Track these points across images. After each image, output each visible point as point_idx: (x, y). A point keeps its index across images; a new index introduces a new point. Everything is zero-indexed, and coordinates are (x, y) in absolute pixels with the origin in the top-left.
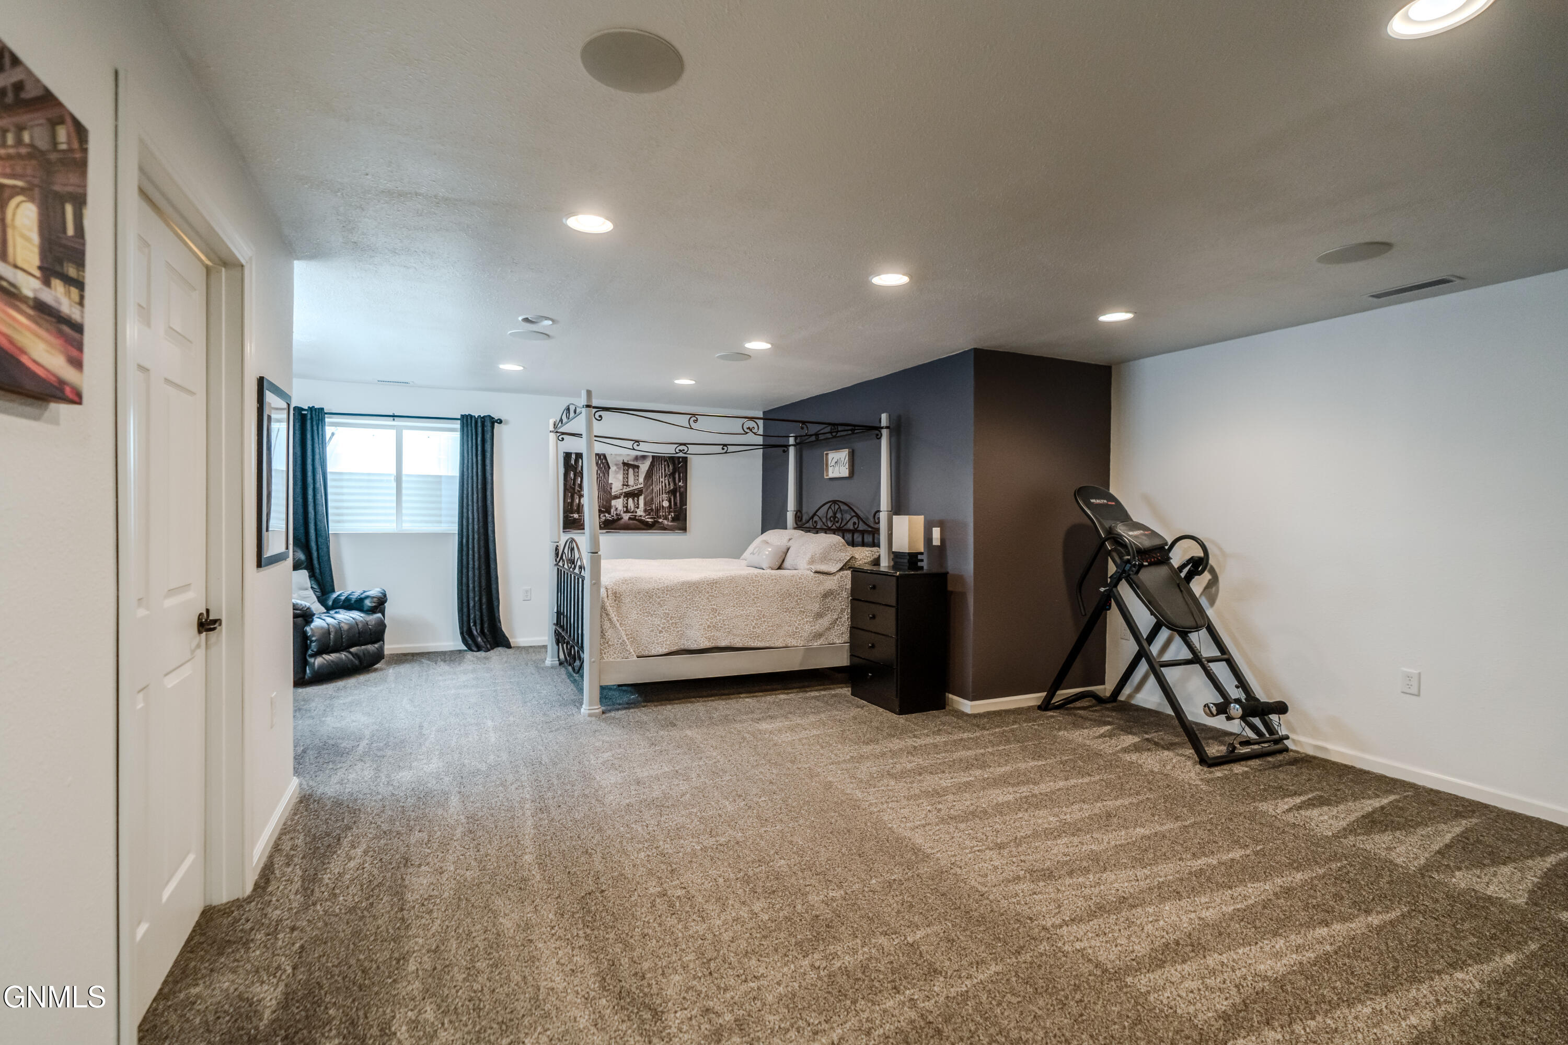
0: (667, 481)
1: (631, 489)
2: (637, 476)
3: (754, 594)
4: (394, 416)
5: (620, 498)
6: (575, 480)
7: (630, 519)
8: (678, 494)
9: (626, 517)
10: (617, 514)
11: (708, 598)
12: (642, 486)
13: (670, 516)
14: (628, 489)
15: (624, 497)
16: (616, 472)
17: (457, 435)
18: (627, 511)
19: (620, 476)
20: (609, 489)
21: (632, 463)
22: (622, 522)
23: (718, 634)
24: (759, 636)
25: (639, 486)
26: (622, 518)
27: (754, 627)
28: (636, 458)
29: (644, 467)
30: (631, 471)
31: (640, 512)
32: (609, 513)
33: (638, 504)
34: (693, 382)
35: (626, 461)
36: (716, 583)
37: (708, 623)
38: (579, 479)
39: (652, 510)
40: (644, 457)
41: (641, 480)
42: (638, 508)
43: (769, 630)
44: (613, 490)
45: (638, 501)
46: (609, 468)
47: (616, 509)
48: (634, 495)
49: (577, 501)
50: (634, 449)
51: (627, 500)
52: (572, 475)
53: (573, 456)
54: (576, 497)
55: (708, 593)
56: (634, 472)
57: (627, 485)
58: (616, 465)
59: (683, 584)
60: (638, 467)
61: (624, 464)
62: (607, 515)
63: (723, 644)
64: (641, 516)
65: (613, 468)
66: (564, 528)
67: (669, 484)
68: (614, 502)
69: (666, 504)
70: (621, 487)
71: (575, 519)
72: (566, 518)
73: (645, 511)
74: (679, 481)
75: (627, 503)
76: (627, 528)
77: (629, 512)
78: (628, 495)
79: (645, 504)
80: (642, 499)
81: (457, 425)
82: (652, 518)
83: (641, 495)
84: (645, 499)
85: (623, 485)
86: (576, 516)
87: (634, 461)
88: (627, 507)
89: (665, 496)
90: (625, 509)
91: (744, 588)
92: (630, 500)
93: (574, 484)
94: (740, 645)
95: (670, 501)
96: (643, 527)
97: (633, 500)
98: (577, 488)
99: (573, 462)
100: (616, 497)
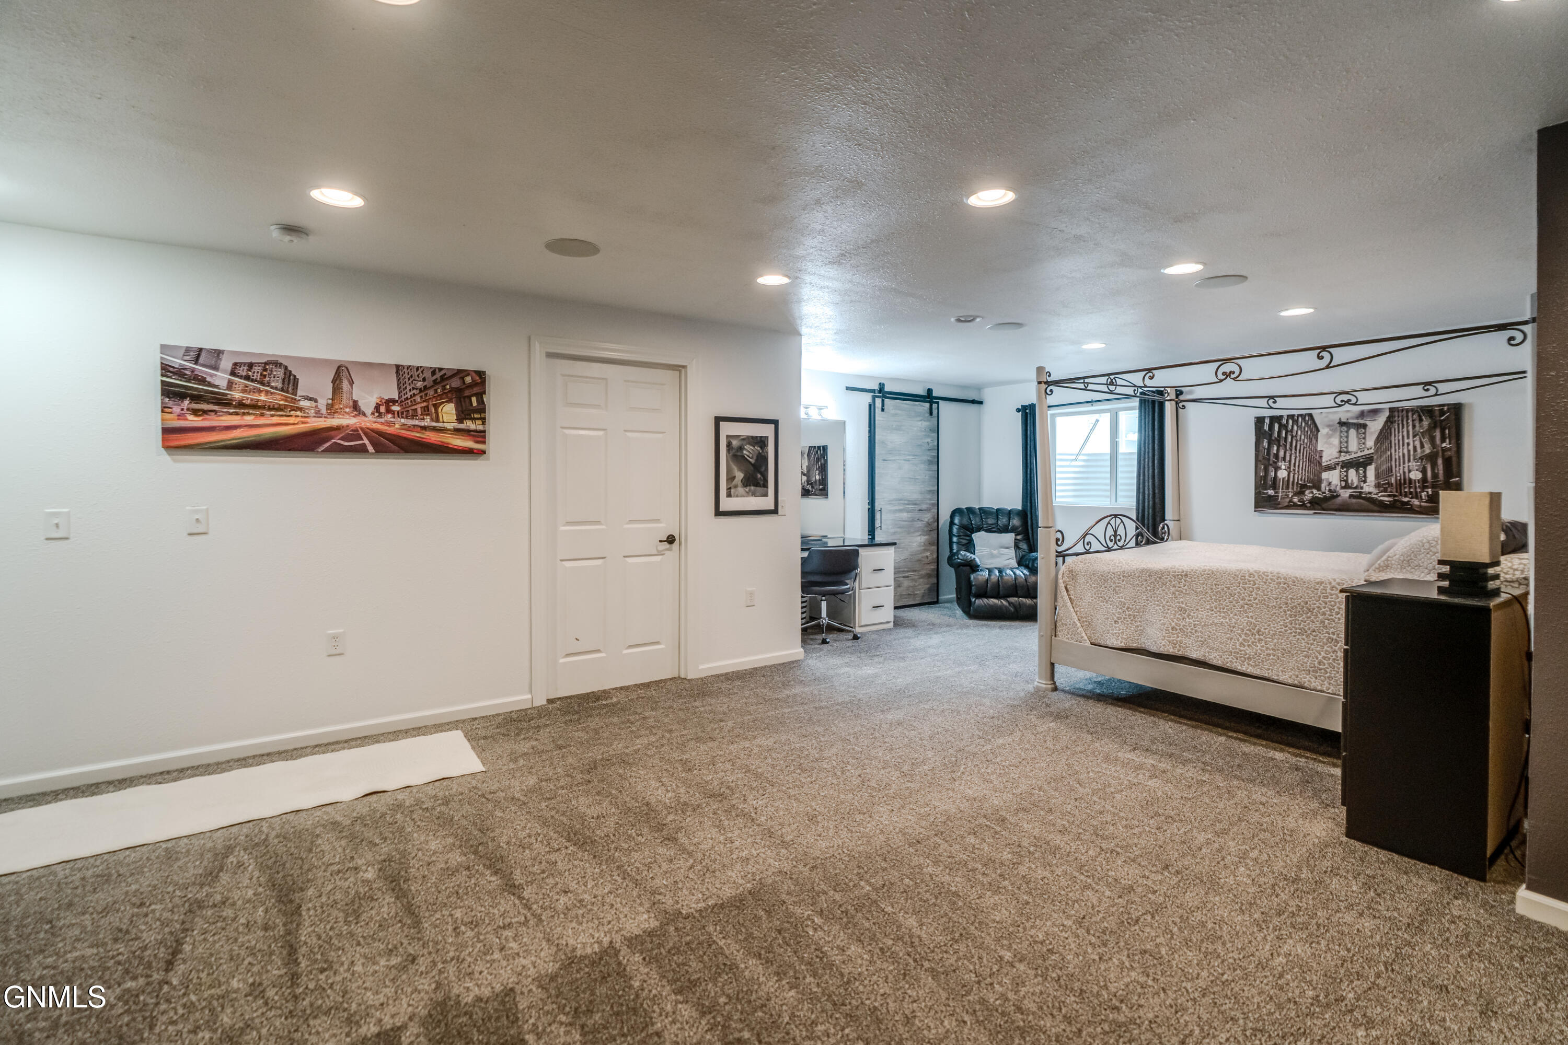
0: (1418, 444)
1: (1353, 456)
2: (1362, 439)
3: (1244, 599)
5: (1334, 468)
6: (1269, 449)
7: (1351, 496)
8: (1440, 461)
9: (1345, 494)
10: (1330, 490)
11: (1174, 593)
12: (1372, 451)
13: (1424, 494)
14: (1348, 457)
15: (1342, 467)
16: (1329, 436)
18: (1347, 486)
19: (1335, 441)
20: (1317, 457)
21: (1355, 421)
22: (1339, 500)
23: (1187, 641)
24: (1249, 659)
25: (1366, 452)
26: (1338, 496)
27: (1241, 644)
28: (1362, 414)
29: (1376, 426)
30: (1353, 432)
31: (1369, 487)
32: (1319, 489)
33: (1365, 476)
34: (1312, 310)
35: (1344, 420)
36: (1186, 575)
37: (1173, 624)
38: (1275, 448)
39: (1390, 484)
40: (1375, 412)
41: (1370, 442)
42: (1365, 482)
43: (1269, 655)
44: (1324, 459)
45: (1365, 472)
46: (1318, 431)
47: (1330, 484)
48: (1361, 464)
49: (1273, 474)
50: (1271, 408)
51: (1347, 472)
52: (1265, 444)
53: (1267, 421)
54: (1272, 469)
55: (1174, 586)
56: (1358, 433)
57: (1347, 452)
58: (1329, 426)
59: (1143, 571)
60: (1364, 426)
61: (1342, 424)
62: (1315, 491)
63: (1194, 655)
64: (1370, 493)
65: (1324, 431)
66: (1256, 507)
67: (1422, 446)
68: (1325, 475)
69: (1416, 475)
70: (1337, 455)
71: (1270, 496)
72: (1258, 494)
73: (1378, 486)
74: (1443, 441)
75: (1347, 476)
76: (1344, 508)
77: (1350, 488)
78: (1347, 465)
79: (1377, 476)
80: (1371, 471)
81: (1136, 403)
82: (1389, 496)
83: (1370, 464)
84: (1377, 469)
85: (1340, 452)
86: (1271, 492)
87: (1357, 418)
88: (1346, 481)
89: (1413, 464)
90: (1343, 484)
91: (1228, 588)
92: (1352, 472)
93: (1268, 454)
94: (1219, 663)
95: (1424, 471)
96: (1376, 508)
97: (1357, 471)
98: (1272, 458)
99: (1266, 428)
100: (1329, 468)
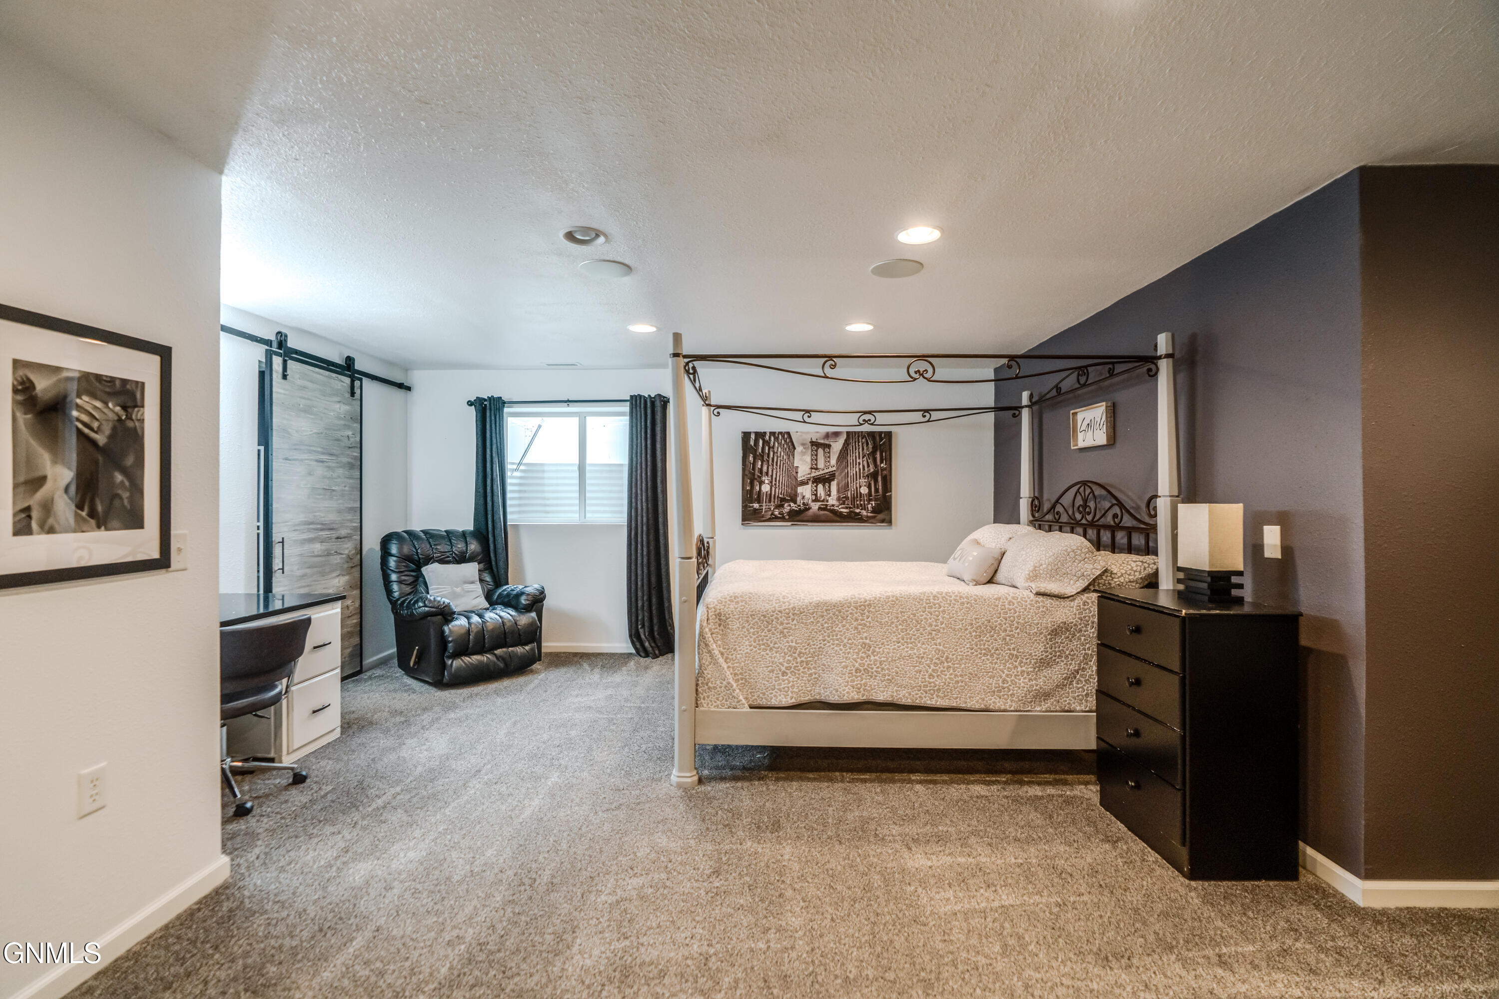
0: (865, 463)
1: (821, 472)
2: (828, 457)
4: (568, 401)
5: (807, 483)
6: (754, 464)
7: (820, 508)
8: (880, 479)
9: (815, 507)
10: (804, 504)
12: (834, 469)
13: (870, 506)
14: (818, 473)
15: (813, 483)
16: (803, 454)
17: (627, 419)
18: (816, 500)
19: (808, 458)
20: (794, 473)
21: (822, 441)
22: (810, 512)
25: (831, 469)
26: (810, 508)
28: (827, 436)
29: (837, 446)
30: (820, 451)
31: (832, 501)
32: (795, 503)
33: (830, 491)
35: (814, 440)
38: (760, 463)
39: (847, 498)
40: (837, 434)
41: (833, 461)
42: (829, 495)
44: (799, 475)
45: (829, 487)
46: (795, 448)
47: (803, 497)
48: (825, 480)
49: (758, 488)
50: (824, 424)
51: (816, 486)
52: (751, 459)
53: (753, 436)
54: (756, 483)
56: (825, 452)
57: (816, 469)
58: (803, 444)
60: (829, 446)
61: (813, 443)
62: (792, 504)
64: (833, 505)
65: (799, 449)
66: (743, 520)
67: (868, 466)
68: (800, 490)
69: (864, 490)
70: (809, 471)
71: (755, 510)
72: (745, 507)
73: (839, 499)
74: (882, 462)
75: (816, 490)
76: (816, 520)
77: (819, 501)
78: (817, 480)
79: (838, 491)
80: (834, 484)
81: (626, 408)
82: (847, 508)
83: (833, 480)
84: (838, 484)
85: (812, 468)
86: (756, 505)
87: (824, 439)
88: (816, 495)
89: (863, 481)
90: (814, 497)
92: (820, 486)
93: (754, 469)
95: (869, 487)
96: (838, 519)
97: (824, 486)
98: (757, 473)
99: (752, 443)
100: (803, 483)
